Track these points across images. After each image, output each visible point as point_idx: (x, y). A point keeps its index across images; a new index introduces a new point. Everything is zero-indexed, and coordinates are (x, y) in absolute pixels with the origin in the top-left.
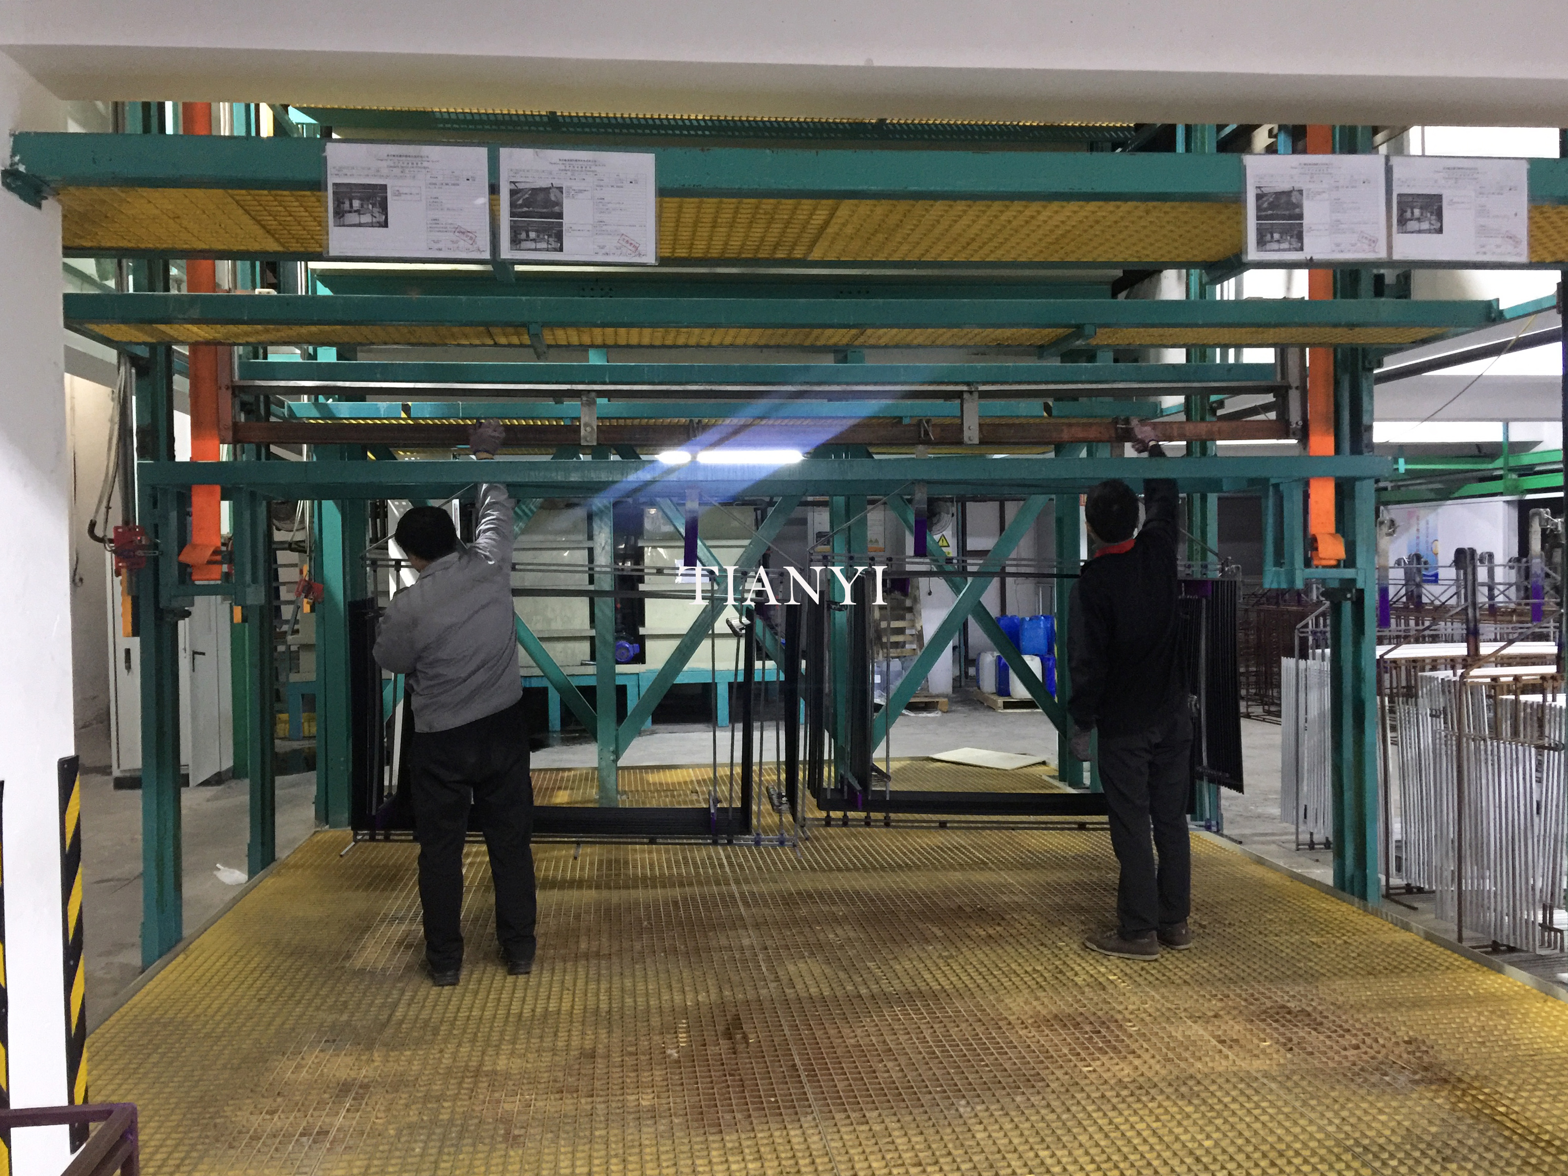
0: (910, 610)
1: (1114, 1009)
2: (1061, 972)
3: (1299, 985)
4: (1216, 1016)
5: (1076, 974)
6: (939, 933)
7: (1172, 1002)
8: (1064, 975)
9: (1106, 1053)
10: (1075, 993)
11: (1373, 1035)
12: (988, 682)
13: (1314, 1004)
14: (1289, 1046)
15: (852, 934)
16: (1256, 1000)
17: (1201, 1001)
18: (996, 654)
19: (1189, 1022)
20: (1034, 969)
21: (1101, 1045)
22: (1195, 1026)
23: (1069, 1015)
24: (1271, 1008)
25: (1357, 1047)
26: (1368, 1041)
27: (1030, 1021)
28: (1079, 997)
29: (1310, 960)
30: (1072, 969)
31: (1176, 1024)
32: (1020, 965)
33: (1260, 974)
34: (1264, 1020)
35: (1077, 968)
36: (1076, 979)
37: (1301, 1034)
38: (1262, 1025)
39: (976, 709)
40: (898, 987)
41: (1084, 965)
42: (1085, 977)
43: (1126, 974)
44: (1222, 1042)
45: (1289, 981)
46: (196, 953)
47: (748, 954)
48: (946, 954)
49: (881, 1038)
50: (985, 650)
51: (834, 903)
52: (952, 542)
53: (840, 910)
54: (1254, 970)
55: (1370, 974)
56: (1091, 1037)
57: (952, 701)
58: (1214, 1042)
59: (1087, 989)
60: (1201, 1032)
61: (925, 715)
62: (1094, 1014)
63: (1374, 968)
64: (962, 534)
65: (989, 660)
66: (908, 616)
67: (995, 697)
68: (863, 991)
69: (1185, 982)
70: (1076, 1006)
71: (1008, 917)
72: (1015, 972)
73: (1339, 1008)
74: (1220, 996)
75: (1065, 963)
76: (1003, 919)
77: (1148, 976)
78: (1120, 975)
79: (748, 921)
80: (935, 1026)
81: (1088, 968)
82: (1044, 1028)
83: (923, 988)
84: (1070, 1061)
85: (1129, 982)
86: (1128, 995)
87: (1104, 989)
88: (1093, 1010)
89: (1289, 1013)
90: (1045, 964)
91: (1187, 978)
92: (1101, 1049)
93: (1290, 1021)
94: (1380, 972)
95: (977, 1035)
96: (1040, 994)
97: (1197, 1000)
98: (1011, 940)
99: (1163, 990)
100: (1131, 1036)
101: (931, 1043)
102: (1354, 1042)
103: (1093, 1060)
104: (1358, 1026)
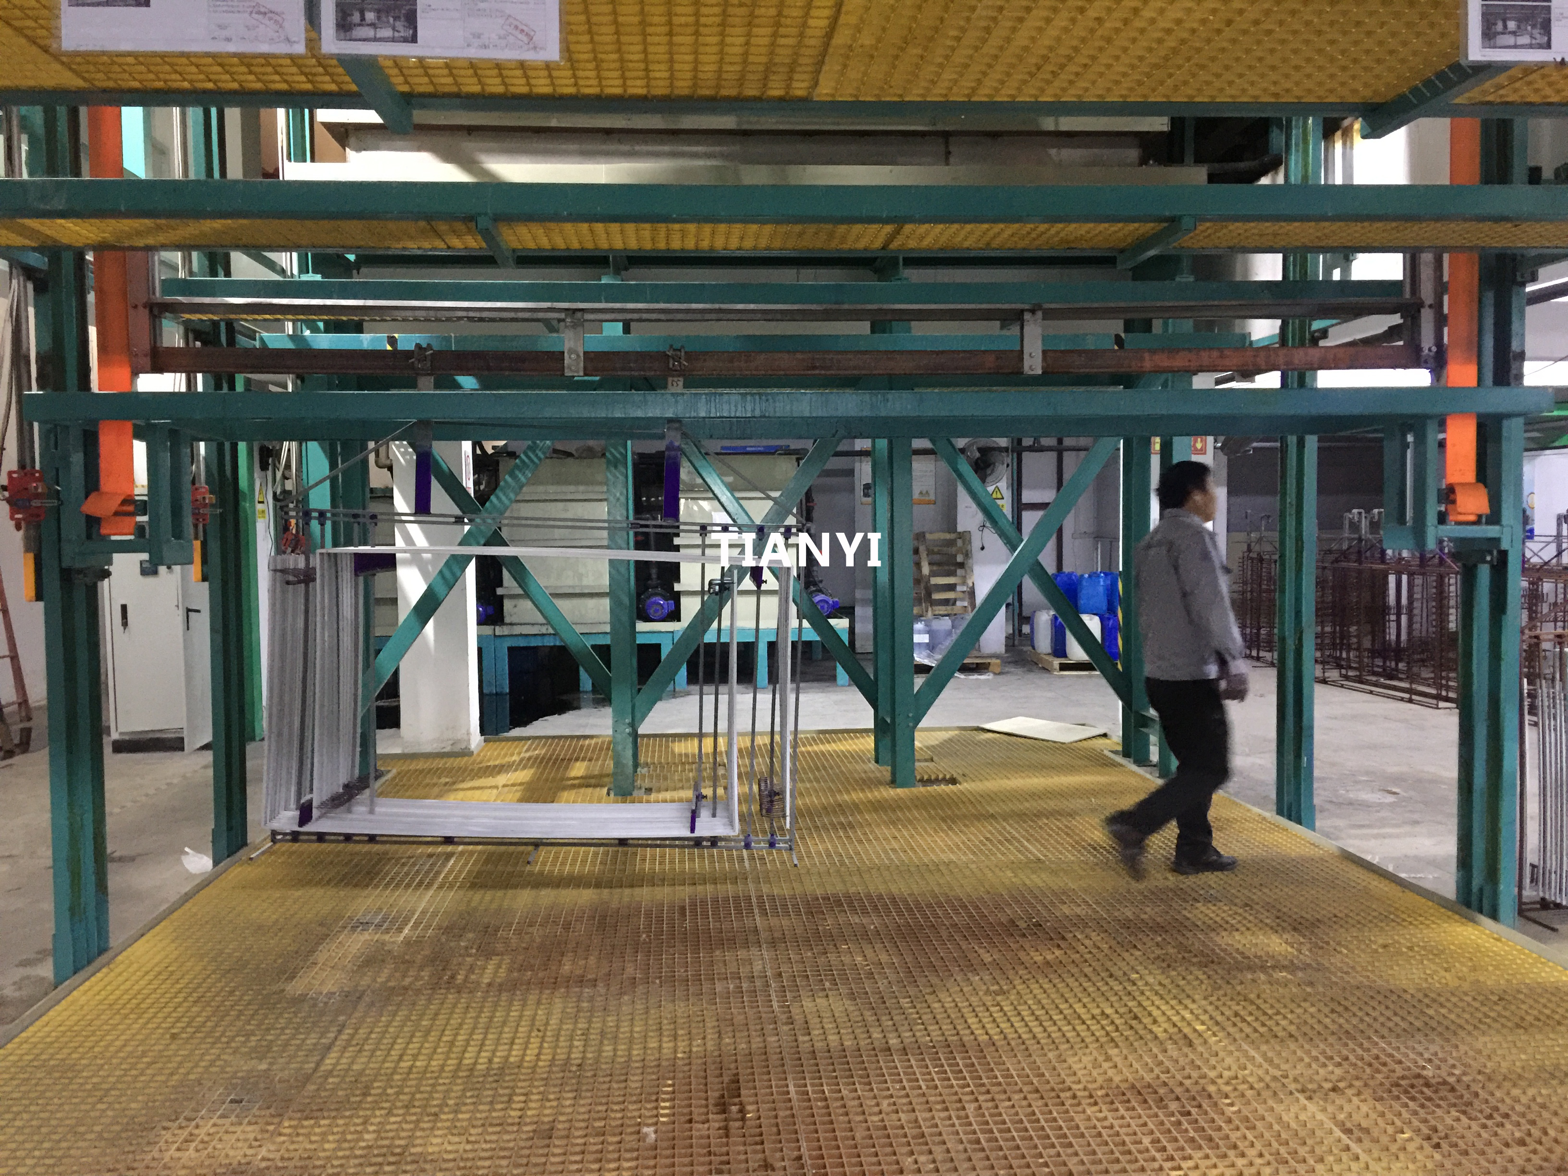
0: (962, 565)
1: (1204, 1076)
2: (1136, 1017)
3: (1433, 1041)
4: (1334, 1089)
5: (1155, 1022)
6: (987, 958)
7: (1278, 1067)
8: (1140, 1022)
9: (1200, 1148)
10: (1155, 1050)
11: (1541, 1124)
12: (1044, 642)
13: (1457, 1072)
14: (1435, 1140)
15: (884, 958)
16: (1384, 1064)
17: (1314, 1066)
18: (1052, 613)
19: (1303, 1100)
20: (1103, 1013)
21: (1192, 1134)
22: (1312, 1107)
23: (1149, 1086)
24: (1403, 1078)
25: (1522, 1143)
26: (1536, 1132)
27: (1100, 1093)
28: (1161, 1057)
29: (1442, 1006)
30: (1150, 1015)
31: (1286, 1102)
32: (1085, 1006)
33: (1383, 1024)
34: (1398, 1098)
35: (1156, 1013)
36: (1155, 1028)
37: (1449, 1121)
38: (1397, 1106)
39: (1030, 671)
40: (935, 1034)
41: (1163, 1008)
42: (1166, 1025)
43: (1217, 1023)
44: (1348, 1132)
45: (1419, 1037)
46: (122, 967)
47: (758, 983)
48: (996, 987)
49: (912, 1116)
50: (1041, 608)
51: (865, 912)
52: (1007, 494)
53: (873, 922)
54: (1375, 1019)
55: (1518, 1026)
56: (1179, 1123)
57: (1006, 662)
58: (1338, 1133)
59: (1170, 1046)
60: (1320, 1116)
61: (976, 677)
62: (1181, 1084)
63: (1522, 1019)
64: (1017, 487)
65: (1044, 619)
66: (960, 572)
67: (1051, 658)
68: (893, 1041)
69: (1291, 1036)
70: (1157, 1071)
71: (1069, 936)
72: (1079, 1017)
73: (1490, 1079)
74: (1337, 1059)
75: (1140, 1004)
76: (1064, 938)
77: (1243, 1025)
78: (1210, 1023)
79: (763, 935)
80: (981, 1098)
81: (1170, 1013)
82: (1117, 1105)
83: (965, 1039)
84: (1154, 1159)
85: (1221, 1034)
86: (1222, 1054)
87: (1190, 1044)
88: (1179, 1077)
89: (1427, 1085)
90: (1116, 1005)
91: (1292, 1029)
92: (1192, 1140)
93: (1429, 1099)
94: (1531, 1025)
95: (1034, 1114)
96: (1113, 1052)
97: (1310, 1066)
98: (1074, 970)
99: (1264, 1048)
100: (1229, 1121)
101: (975, 1127)
102: (1518, 1135)
103: (1184, 1158)
104: (1518, 1108)
